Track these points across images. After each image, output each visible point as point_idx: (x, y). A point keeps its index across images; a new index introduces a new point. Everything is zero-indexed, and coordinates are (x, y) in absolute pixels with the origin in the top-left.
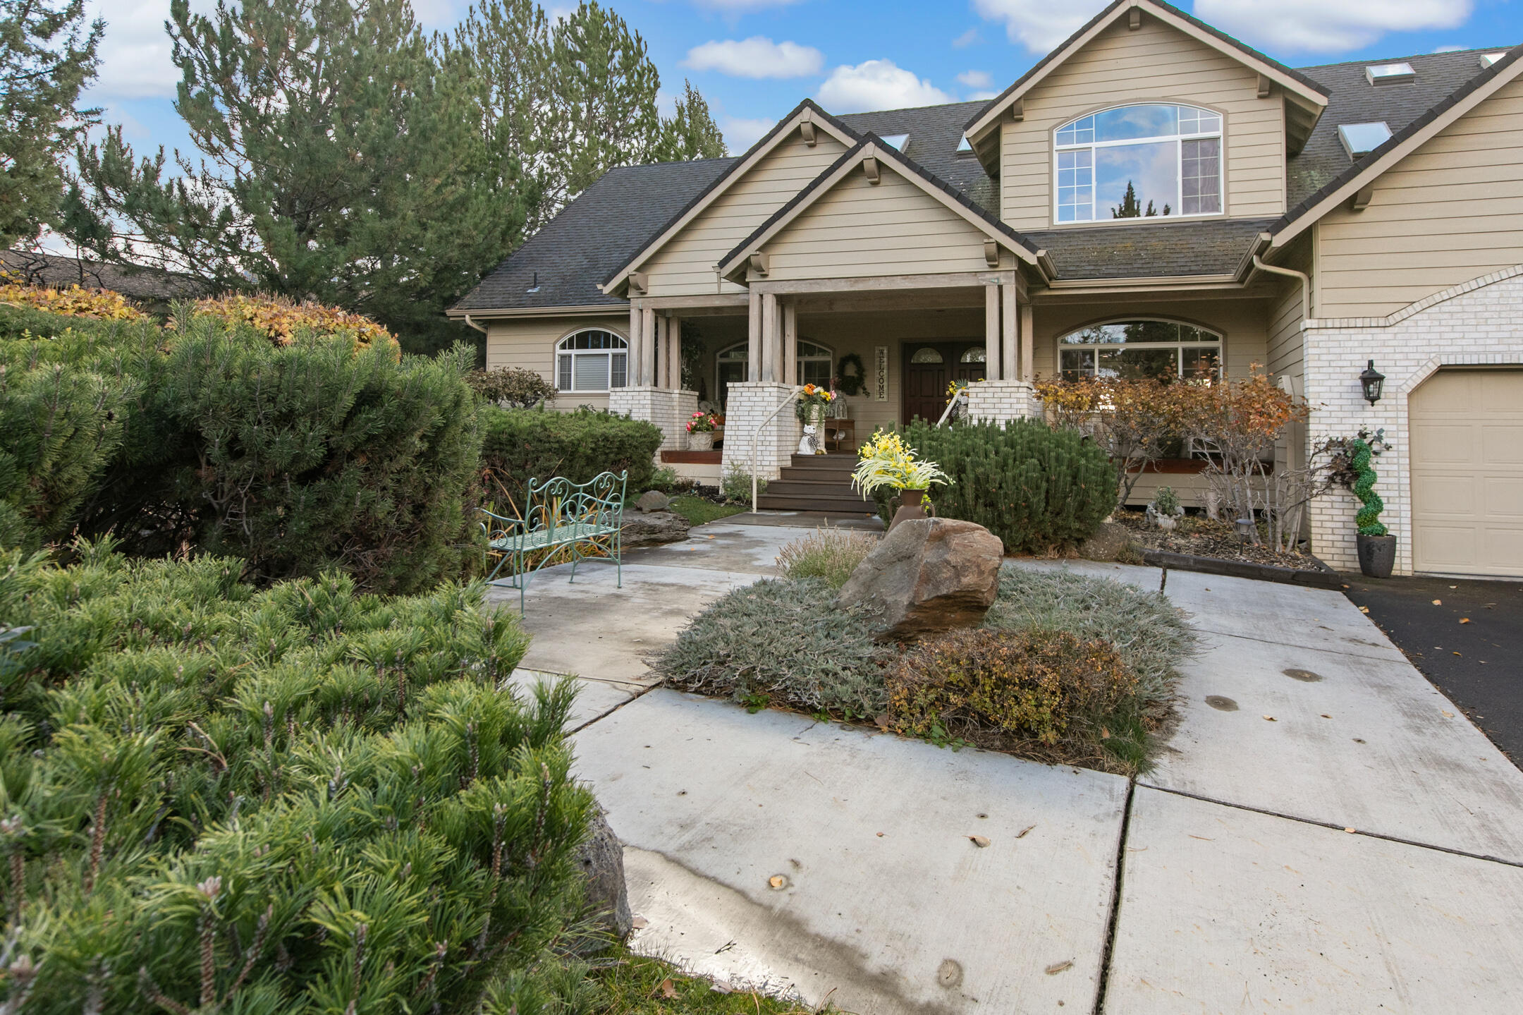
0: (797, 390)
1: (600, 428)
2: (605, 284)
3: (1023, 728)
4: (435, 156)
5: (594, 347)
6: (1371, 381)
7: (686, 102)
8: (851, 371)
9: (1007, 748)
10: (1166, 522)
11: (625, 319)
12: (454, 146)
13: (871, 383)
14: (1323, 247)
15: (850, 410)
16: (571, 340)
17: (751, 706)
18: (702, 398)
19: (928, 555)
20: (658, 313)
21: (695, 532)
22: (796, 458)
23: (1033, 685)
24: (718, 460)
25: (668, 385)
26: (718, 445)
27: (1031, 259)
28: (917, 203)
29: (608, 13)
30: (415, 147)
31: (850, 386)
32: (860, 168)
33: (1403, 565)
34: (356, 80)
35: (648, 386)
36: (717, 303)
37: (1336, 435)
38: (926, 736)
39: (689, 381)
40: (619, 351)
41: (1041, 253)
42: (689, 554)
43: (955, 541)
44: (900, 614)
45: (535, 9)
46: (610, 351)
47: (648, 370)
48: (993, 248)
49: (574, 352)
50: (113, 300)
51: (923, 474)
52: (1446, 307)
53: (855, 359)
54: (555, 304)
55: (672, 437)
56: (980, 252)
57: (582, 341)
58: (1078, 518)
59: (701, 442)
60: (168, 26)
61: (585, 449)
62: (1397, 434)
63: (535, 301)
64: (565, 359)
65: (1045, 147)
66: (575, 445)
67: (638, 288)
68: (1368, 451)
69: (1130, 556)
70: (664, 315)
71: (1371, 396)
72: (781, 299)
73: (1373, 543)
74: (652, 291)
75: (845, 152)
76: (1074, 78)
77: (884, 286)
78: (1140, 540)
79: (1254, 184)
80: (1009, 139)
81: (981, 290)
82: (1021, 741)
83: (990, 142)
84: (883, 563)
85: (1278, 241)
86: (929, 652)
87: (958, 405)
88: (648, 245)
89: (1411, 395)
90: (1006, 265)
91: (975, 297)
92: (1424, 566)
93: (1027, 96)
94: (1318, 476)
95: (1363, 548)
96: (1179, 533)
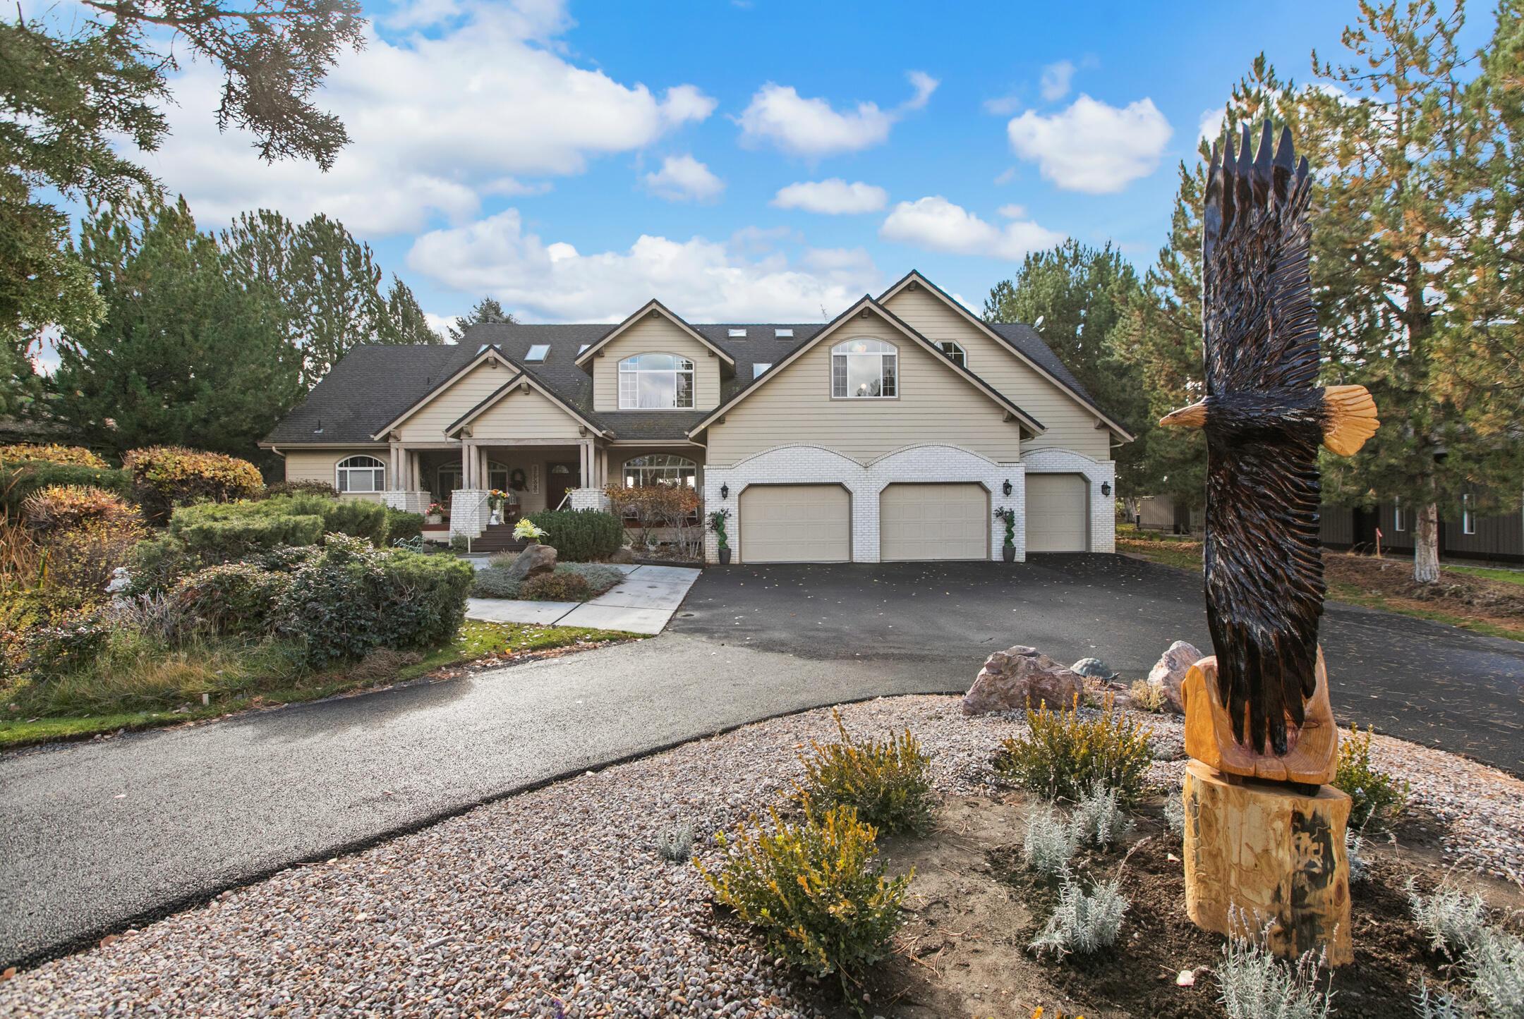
0: (489, 492)
1: (399, 517)
2: (376, 434)
3: (557, 596)
5: (362, 466)
6: (725, 490)
7: (396, 290)
8: (519, 478)
9: (553, 600)
10: (652, 548)
11: (387, 451)
13: (530, 485)
14: (710, 437)
15: (518, 499)
16: (346, 462)
19: (535, 555)
20: (407, 450)
22: (489, 526)
23: (558, 584)
24: (448, 529)
25: (413, 489)
26: (447, 518)
27: (600, 434)
28: (546, 404)
29: (334, 222)
31: (519, 485)
32: (519, 387)
33: (735, 559)
35: (401, 490)
36: (444, 446)
37: (714, 511)
39: (426, 486)
40: (379, 468)
41: (604, 432)
43: (541, 551)
44: (526, 573)
45: (284, 221)
46: (373, 469)
47: (402, 482)
48: (583, 429)
49: (348, 468)
50: (84, 454)
51: (537, 532)
52: (751, 461)
53: (521, 472)
54: (336, 441)
55: (420, 515)
56: (577, 429)
57: (354, 463)
58: (607, 547)
59: (437, 519)
62: (733, 510)
63: (322, 439)
64: (343, 474)
65: (615, 370)
67: (395, 437)
68: (724, 517)
69: (629, 561)
70: (411, 453)
71: (725, 496)
72: (480, 448)
73: (724, 552)
74: (403, 439)
75: (512, 376)
76: (628, 339)
77: (532, 443)
78: (637, 555)
79: (707, 395)
80: (599, 366)
81: (578, 447)
82: (557, 598)
83: (588, 368)
84: (521, 560)
85: (692, 435)
86: (534, 580)
87: (569, 500)
88: (401, 414)
89: (740, 495)
90: (589, 436)
91: (575, 450)
92: (746, 560)
93: (606, 346)
94: (707, 527)
95: (721, 553)
96: (656, 552)
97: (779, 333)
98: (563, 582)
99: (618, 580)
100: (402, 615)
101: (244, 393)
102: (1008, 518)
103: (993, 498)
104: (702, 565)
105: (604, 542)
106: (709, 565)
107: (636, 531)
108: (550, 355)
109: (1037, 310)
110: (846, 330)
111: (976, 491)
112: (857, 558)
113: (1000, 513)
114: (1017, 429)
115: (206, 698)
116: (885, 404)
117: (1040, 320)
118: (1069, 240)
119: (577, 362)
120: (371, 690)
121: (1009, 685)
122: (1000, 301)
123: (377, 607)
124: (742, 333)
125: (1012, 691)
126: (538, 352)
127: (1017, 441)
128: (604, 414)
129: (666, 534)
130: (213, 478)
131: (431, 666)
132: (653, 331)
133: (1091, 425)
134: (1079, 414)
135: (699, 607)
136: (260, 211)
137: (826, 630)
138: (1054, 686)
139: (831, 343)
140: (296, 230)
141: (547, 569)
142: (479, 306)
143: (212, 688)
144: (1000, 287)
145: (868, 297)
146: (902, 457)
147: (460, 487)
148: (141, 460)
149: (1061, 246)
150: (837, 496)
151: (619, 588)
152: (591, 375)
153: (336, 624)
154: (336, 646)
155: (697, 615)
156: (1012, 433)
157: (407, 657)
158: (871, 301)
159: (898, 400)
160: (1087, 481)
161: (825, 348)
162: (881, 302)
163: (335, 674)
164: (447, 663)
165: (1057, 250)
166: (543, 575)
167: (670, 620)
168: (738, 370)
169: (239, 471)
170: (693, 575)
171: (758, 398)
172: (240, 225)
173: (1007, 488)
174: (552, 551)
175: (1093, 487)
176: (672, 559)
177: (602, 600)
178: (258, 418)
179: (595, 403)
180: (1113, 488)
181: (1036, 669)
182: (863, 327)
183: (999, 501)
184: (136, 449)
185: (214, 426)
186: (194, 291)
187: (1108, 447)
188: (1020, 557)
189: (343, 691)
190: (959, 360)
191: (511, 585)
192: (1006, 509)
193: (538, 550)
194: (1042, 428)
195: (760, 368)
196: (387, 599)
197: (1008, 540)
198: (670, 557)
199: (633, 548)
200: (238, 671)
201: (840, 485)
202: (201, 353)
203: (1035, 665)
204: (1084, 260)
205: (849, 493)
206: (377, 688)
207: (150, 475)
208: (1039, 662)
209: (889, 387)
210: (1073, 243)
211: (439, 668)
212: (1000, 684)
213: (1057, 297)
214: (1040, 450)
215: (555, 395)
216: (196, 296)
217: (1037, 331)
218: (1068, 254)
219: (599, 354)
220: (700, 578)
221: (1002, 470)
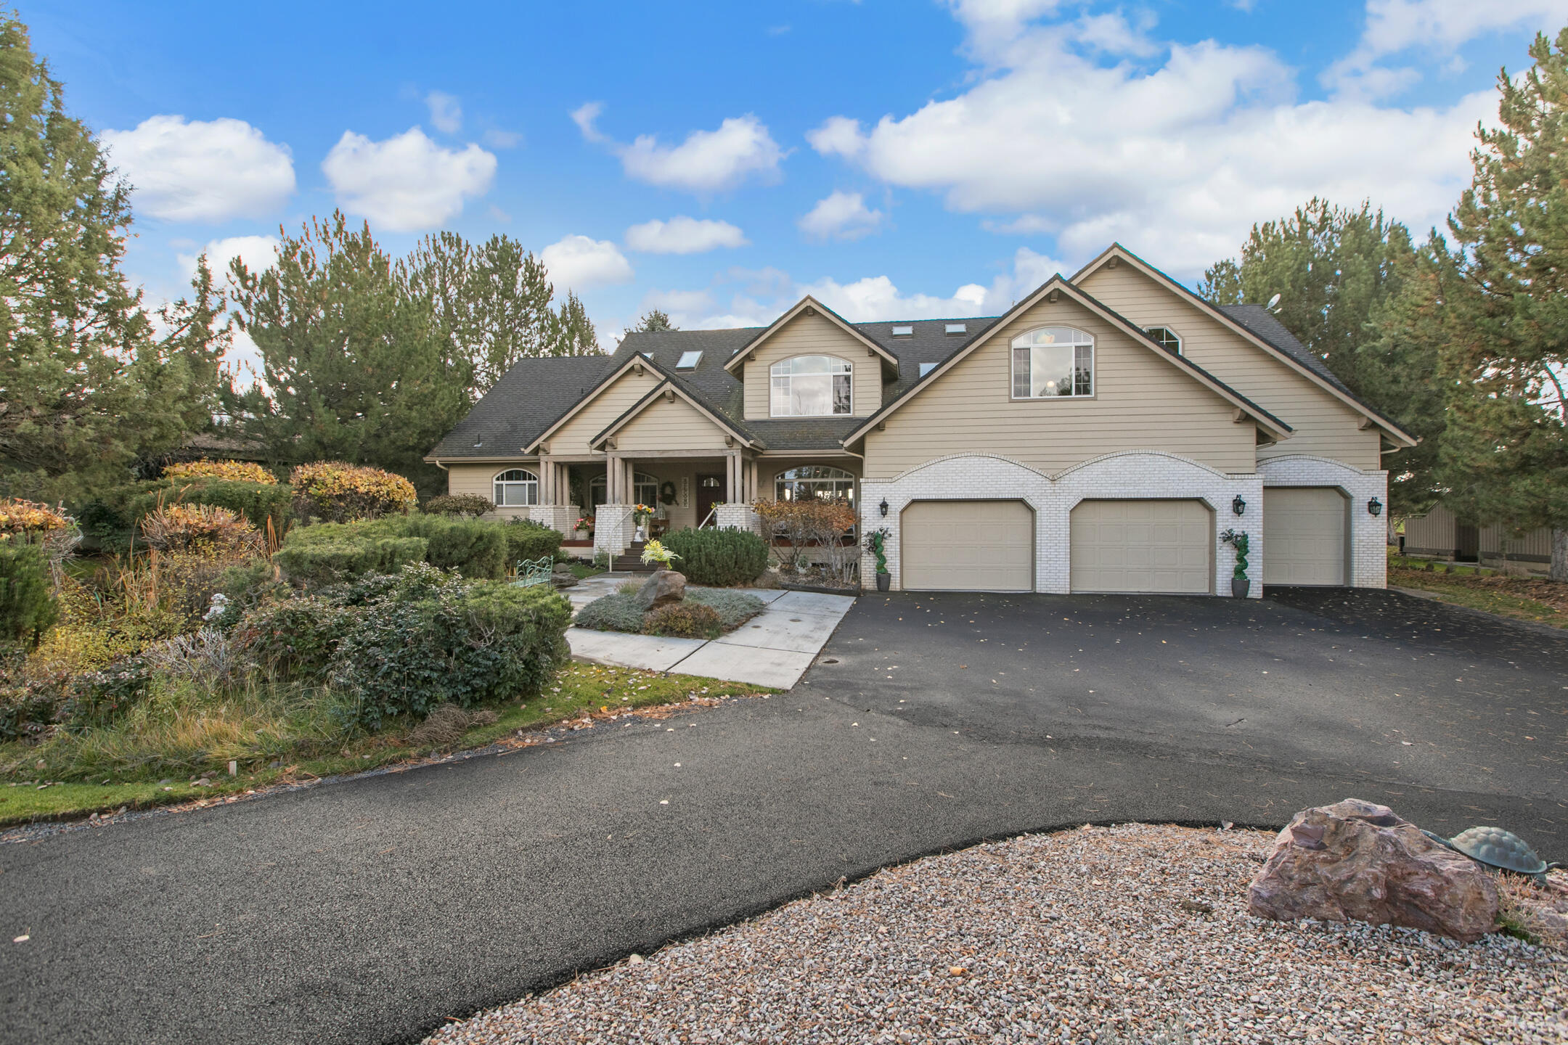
0: (633, 507)
1: (535, 535)
2: (526, 447)
3: (682, 631)
4: (417, 367)
5: (516, 479)
6: (884, 506)
7: (567, 304)
8: (668, 491)
9: (678, 636)
10: (802, 571)
11: (537, 464)
12: (428, 361)
13: (680, 499)
14: (869, 445)
15: (667, 514)
16: (502, 475)
17: (602, 630)
18: (582, 507)
19: (661, 583)
20: (556, 464)
21: (580, 582)
22: (633, 543)
23: (684, 618)
24: (592, 545)
25: (562, 503)
26: (592, 535)
27: (747, 445)
28: (691, 413)
29: (514, 242)
30: (403, 362)
31: (667, 500)
32: (663, 395)
33: (895, 585)
34: (367, 322)
35: (551, 505)
36: (590, 459)
37: (871, 530)
38: (654, 634)
39: (575, 499)
40: (532, 482)
41: (752, 442)
42: (579, 591)
43: (669, 578)
44: (652, 602)
45: (464, 242)
46: (527, 482)
47: (551, 496)
48: (729, 439)
49: (505, 482)
51: (668, 555)
52: (915, 474)
53: (671, 485)
54: (493, 455)
55: (567, 532)
56: (723, 439)
57: (510, 476)
58: (750, 570)
59: (582, 535)
60: (228, 276)
61: (529, 545)
62: (894, 529)
63: (481, 453)
64: (499, 487)
65: (766, 375)
66: (524, 543)
67: (544, 450)
68: (883, 537)
69: (775, 585)
70: (559, 465)
71: (884, 514)
72: (625, 461)
73: (883, 577)
74: (552, 452)
75: (658, 383)
76: (780, 340)
77: (677, 455)
78: (785, 579)
79: (867, 399)
80: (749, 370)
81: (725, 458)
82: (681, 634)
83: (739, 373)
84: (648, 587)
85: (847, 444)
86: (658, 612)
87: (714, 515)
88: (550, 427)
89: (902, 512)
90: (736, 446)
91: (721, 462)
92: (908, 586)
93: (756, 348)
94: (863, 548)
95: (879, 579)
96: (806, 575)
97: (950, 329)
98: (689, 615)
99: (758, 610)
100: (478, 664)
101: (410, 408)
102: (1240, 544)
103: (1219, 518)
104: (858, 593)
105: (747, 565)
106: (865, 591)
107: (787, 551)
108: (702, 362)
109: (1271, 286)
110: (1030, 318)
111: (1197, 509)
112: (1041, 588)
113: (1228, 537)
114: (1254, 432)
115: (233, 767)
116: (1076, 404)
117: (1275, 299)
118: (1315, 201)
119: (726, 367)
120: (427, 762)
121: (1344, 873)
122: (1217, 284)
123: (450, 653)
124: (908, 330)
125: (1349, 887)
126: (690, 359)
127: (1253, 446)
128: (755, 422)
129: (817, 554)
130: (367, 493)
131: (506, 729)
132: (807, 329)
133: (1355, 425)
134: (1339, 412)
135: (846, 650)
136: (443, 233)
137: (1005, 693)
138: (1438, 890)
139: (1010, 334)
140: (476, 250)
141: (674, 598)
142: (647, 317)
143: (245, 753)
144: (1218, 268)
145: (1057, 277)
146: (1097, 469)
147: (604, 502)
148: (305, 476)
149: (1303, 208)
150: (1017, 516)
151: (756, 621)
152: (742, 381)
153: (396, 675)
154: (395, 702)
155: (842, 661)
156: (1249, 435)
157: (478, 715)
158: (1063, 281)
159: (1095, 399)
160: (1347, 497)
161: (1002, 341)
162: (1074, 283)
163: (391, 737)
164: (526, 725)
165: (1299, 213)
166: (667, 607)
167: (809, 668)
168: (903, 371)
169: (393, 486)
170: (844, 604)
171: (922, 401)
172: (424, 248)
173: (1238, 506)
174: (680, 578)
175: (1355, 504)
176: (823, 585)
177: (734, 638)
178: (424, 433)
179: (746, 410)
180: (1385, 505)
181: (1399, 853)
182: (1052, 313)
183: (1227, 521)
184: (302, 465)
185: (386, 441)
186: (367, 310)
187: (1378, 453)
188: (1255, 592)
189: (393, 762)
190: (1172, 348)
191: (632, 617)
192: (1237, 531)
193: (665, 577)
194: (1289, 429)
195: (925, 368)
196: (460, 644)
197: (1240, 571)
198: (821, 582)
199: (781, 569)
200: (279, 731)
201: (1021, 501)
202: (370, 370)
203: (1395, 844)
204: (1336, 224)
205: (1032, 511)
206: (434, 760)
207: (312, 490)
208: (1404, 839)
209: (1083, 385)
210: (1319, 204)
211: (515, 732)
212: (1324, 870)
213: (1299, 270)
214: (1282, 458)
215: (700, 403)
216: (368, 315)
217: (1271, 312)
218: (1314, 218)
219: (749, 357)
220: (852, 612)
221: (1231, 483)
